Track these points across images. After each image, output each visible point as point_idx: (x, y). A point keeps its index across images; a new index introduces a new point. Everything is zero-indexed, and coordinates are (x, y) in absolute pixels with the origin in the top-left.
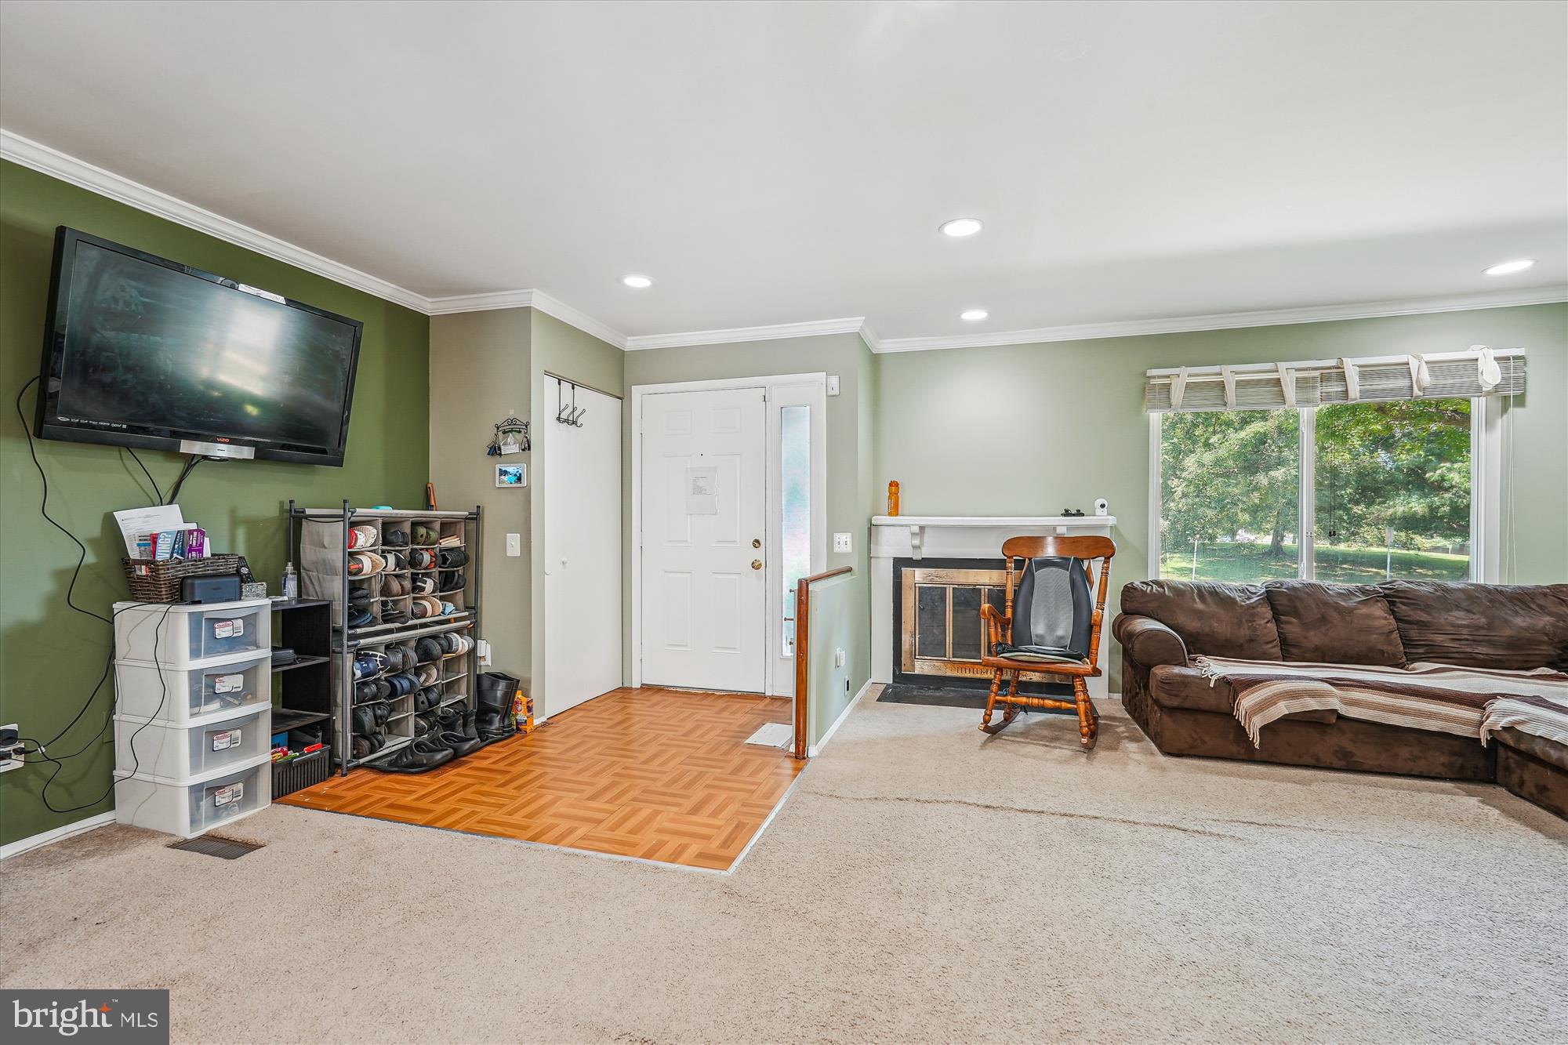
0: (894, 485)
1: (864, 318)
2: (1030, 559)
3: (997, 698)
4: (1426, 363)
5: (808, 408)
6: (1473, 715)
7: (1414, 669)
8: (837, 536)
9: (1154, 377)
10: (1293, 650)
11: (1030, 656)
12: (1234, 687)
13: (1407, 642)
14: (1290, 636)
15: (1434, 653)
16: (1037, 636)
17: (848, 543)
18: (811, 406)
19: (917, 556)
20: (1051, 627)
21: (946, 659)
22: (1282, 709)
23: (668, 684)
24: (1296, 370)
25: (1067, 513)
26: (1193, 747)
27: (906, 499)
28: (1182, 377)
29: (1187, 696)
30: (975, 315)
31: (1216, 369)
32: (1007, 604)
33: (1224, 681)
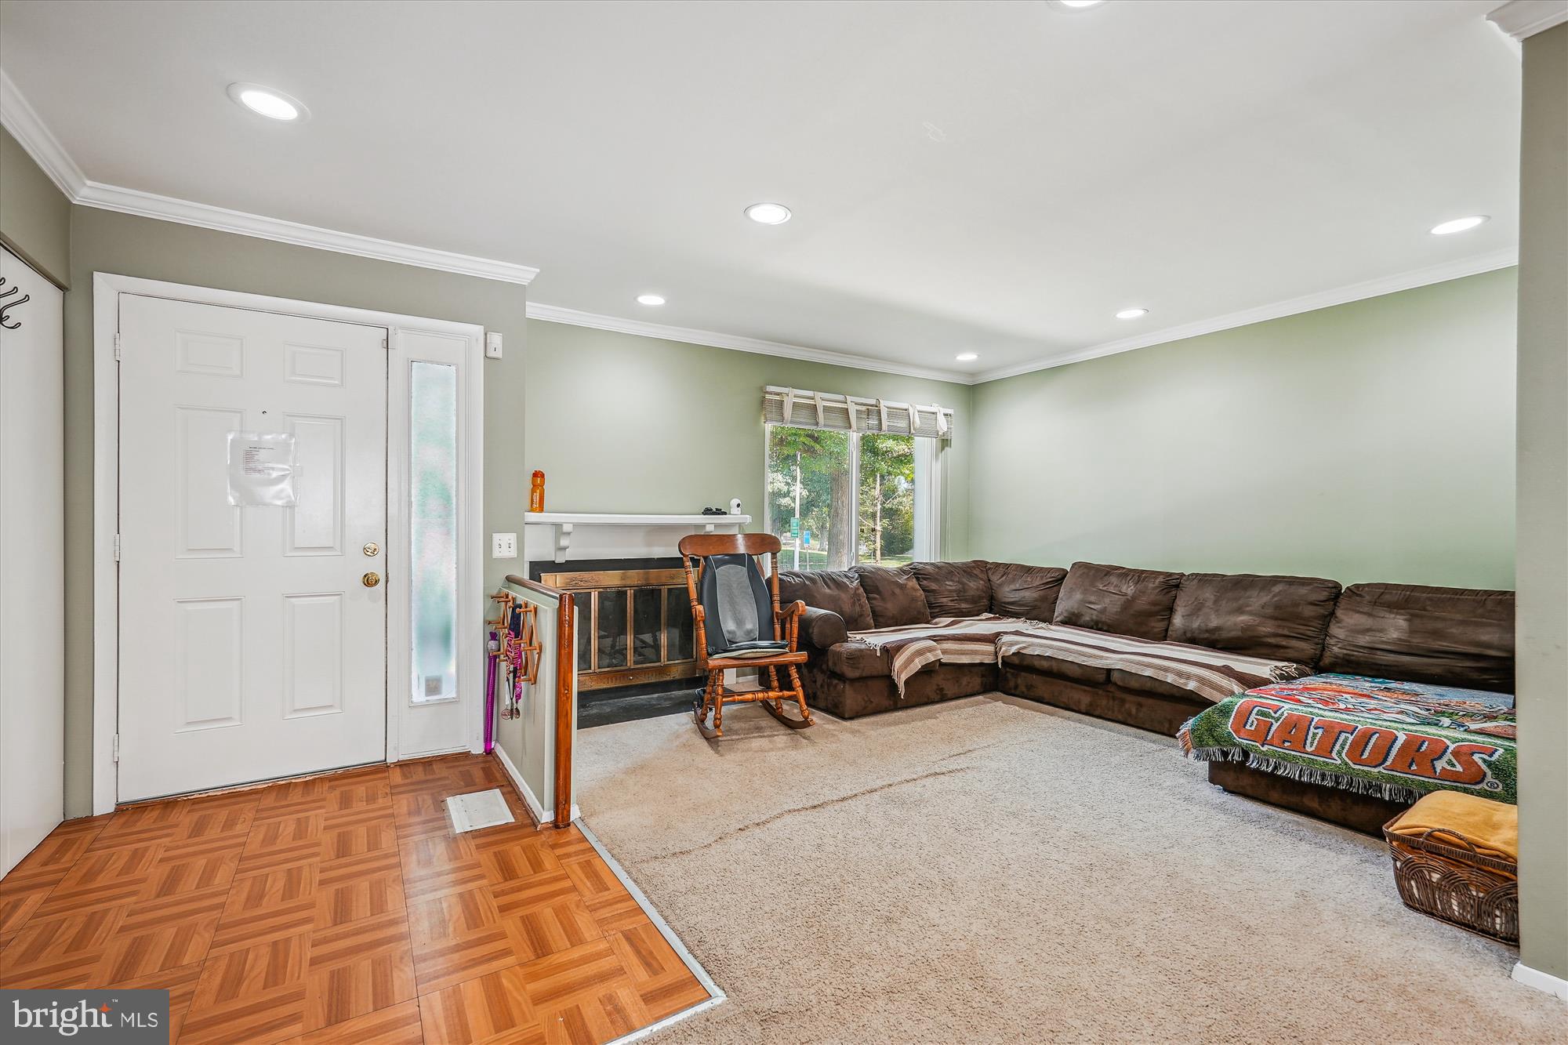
0: (538, 475)
1: (538, 270)
2: (706, 558)
3: (724, 699)
4: (918, 411)
5: (453, 368)
6: (990, 648)
7: (936, 624)
8: (496, 537)
9: (771, 393)
10: (881, 619)
11: (757, 652)
12: (890, 652)
13: (931, 606)
14: (877, 609)
15: (944, 612)
16: (729, 632)
17: (512, 546)
18: (457, 365)
19: (560, 559)
20: (739, 622)
21: (591, 671)
22: (918, 664)
23: (189, 790)
24: (856, 404)
25: (708, 511)
26: (865, 708)
27: (552, 490)
28: (792, 396)
29: (865, 667)
30: (652, 300)
31: (810, 393)
32: (692, 604)
33: (885, 650)
